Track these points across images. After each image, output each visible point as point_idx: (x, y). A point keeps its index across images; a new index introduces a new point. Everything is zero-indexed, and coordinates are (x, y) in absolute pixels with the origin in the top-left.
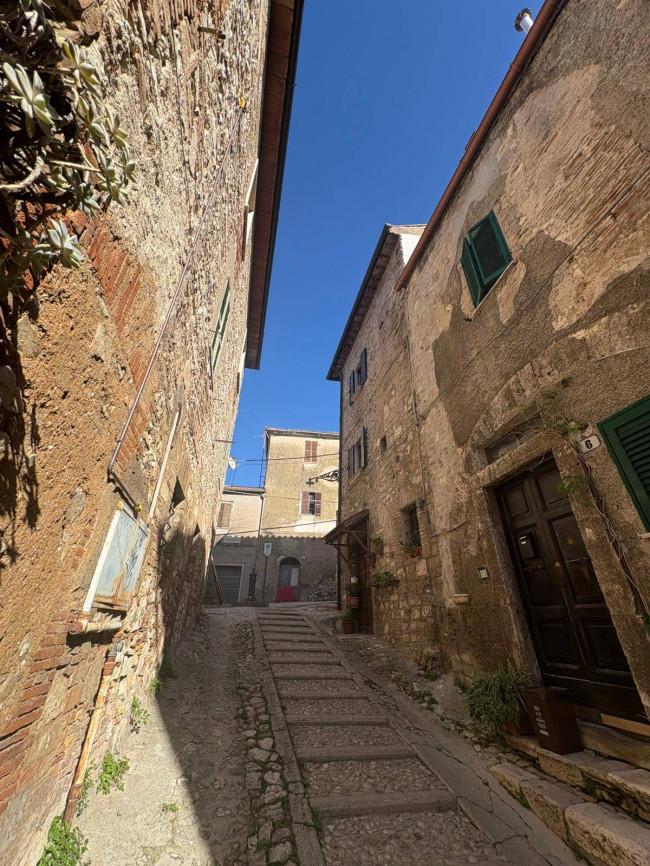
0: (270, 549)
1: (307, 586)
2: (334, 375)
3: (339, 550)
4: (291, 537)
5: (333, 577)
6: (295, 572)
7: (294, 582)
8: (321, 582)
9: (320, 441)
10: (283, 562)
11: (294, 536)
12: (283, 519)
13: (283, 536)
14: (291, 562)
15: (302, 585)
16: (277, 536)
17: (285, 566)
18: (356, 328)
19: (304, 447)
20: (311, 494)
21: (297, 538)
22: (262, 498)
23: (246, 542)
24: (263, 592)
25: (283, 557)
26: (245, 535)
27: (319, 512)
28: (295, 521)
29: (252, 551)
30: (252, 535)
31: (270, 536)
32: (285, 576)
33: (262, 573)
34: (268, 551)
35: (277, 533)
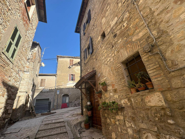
0: (59, 92)
1: (71, 102)
2: (78, 31)
3: (81, 90)
4: (66, 88)
5: (79, 99)
6: (67, 98)
7: (67, 101)
8: (76, 101)
9: (74, 59)
10: (63, 96)
11: (67, 88)
12: (63, 83)
13: (63, 88)
14: (66, 95)
15: (70, 102)
16: (61, 88)
17: (64, 97)
18: (85, 7)
19: (69, 61)
20: (72, 75)
21: (68, 88)
22: (56, 77)
23: (51, 91)
24: (57, 106)
25: (63, 94)
26: (50, 89)
27: (74, 80)
28: (67, 83)
29: (53, 93)
30: (53, 88)
31: (59, 88)
32: (64, 100)
33: (57, 100)
34: (58, 93)
35: (61, 87)
